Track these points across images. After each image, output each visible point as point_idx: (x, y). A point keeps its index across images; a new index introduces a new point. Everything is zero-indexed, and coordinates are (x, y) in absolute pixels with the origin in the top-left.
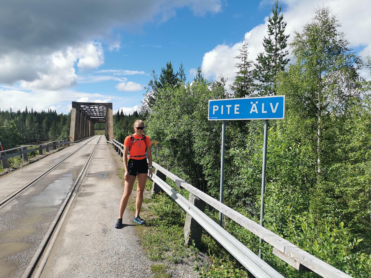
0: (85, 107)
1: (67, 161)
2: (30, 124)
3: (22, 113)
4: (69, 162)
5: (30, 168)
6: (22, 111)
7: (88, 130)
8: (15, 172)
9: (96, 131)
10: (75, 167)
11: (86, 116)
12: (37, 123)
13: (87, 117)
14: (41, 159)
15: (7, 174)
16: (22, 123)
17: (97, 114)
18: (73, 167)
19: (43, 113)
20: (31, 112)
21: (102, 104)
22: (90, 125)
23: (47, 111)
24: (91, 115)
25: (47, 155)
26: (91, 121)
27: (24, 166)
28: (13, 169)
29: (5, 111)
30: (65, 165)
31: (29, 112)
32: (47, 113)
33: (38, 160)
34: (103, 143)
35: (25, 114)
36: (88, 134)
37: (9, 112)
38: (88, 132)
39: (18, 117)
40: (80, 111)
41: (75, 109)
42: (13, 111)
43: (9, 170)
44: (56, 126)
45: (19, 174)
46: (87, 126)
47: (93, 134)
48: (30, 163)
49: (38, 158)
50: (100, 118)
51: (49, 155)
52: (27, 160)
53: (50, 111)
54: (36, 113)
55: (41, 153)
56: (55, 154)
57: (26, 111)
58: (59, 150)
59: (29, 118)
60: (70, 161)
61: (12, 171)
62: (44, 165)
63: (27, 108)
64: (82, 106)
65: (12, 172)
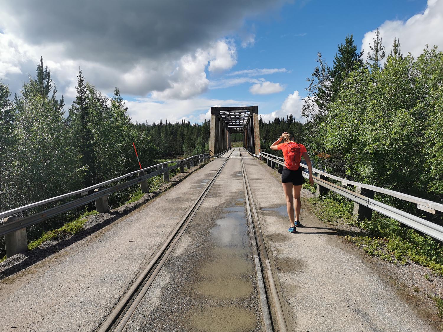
0: (224, 114)
1: (217, 183)
2: (165, 137)
3: (157, 125)
4: (222, 185)
5: (175, 194)
6: (156, 124)
7: (226, 142)
8: (157, 200)
9: (232, 143)
10: (234, 194)
11: (224, 125)
12: (172, 136)
13: (225, 127)
14: (184, 178)
15: (147, 204)
16: (157, 136)
17: (237, 121)
18: (230, 194)
19: (177, 124)
20: (165, 124)
21: (245, 109)
22: (227, 136)
23: (180, 122)
24: (229, 124)
25: (190, 174)
26: (228, 131)
27: (166, 190)
28: (154, 195)
29: (141, 124)
30: (218, 190)
31: (164, 124)
32: (181, 124)
33: (181, 181)
34: (248, 157)
35: (160, 126)
36: (226, 147)
37: (146, 124)
38: (226, 144)
39: (154, 130)
40: (219, 119)
41: (215, 116)
42: (149, 124)
43: (149, 196)
44: (190, 138)
45: (163, 203)
46: (225, 136)
47: (230, 147)
48: (173, 185)
49: (180, 178)
50: (238, 127)
51: (192, 173)
52: (169, 181)
53: (183, 122)
54: (170, 124)
55: (182, 171)
56: (198, 172)
57: (160, 124)
58: (202, 167)
59: (164, 131)
60: (222, 183)
61: (153, 197)
62: (191, 188)
63: (161, 120)
64: (221, 112)
65: (153, 200)
